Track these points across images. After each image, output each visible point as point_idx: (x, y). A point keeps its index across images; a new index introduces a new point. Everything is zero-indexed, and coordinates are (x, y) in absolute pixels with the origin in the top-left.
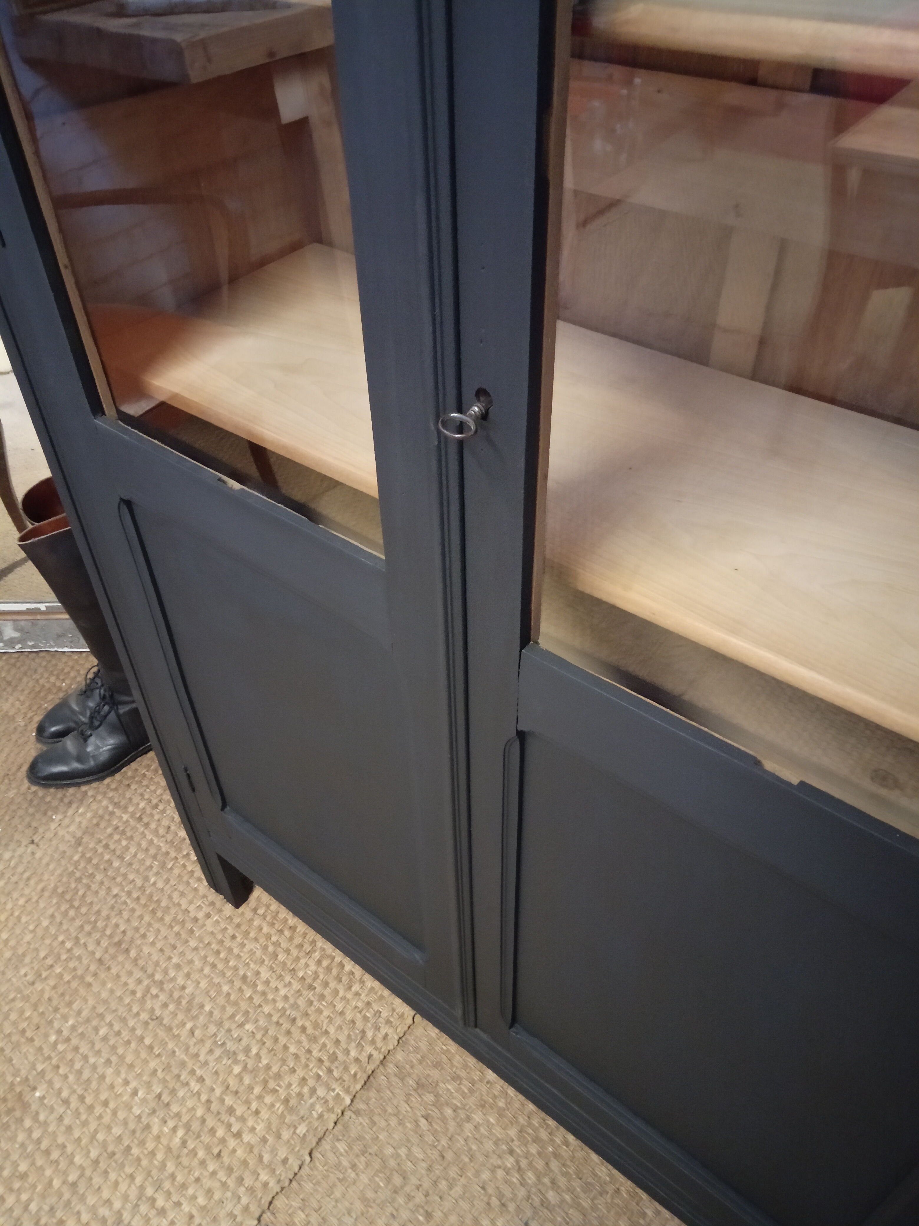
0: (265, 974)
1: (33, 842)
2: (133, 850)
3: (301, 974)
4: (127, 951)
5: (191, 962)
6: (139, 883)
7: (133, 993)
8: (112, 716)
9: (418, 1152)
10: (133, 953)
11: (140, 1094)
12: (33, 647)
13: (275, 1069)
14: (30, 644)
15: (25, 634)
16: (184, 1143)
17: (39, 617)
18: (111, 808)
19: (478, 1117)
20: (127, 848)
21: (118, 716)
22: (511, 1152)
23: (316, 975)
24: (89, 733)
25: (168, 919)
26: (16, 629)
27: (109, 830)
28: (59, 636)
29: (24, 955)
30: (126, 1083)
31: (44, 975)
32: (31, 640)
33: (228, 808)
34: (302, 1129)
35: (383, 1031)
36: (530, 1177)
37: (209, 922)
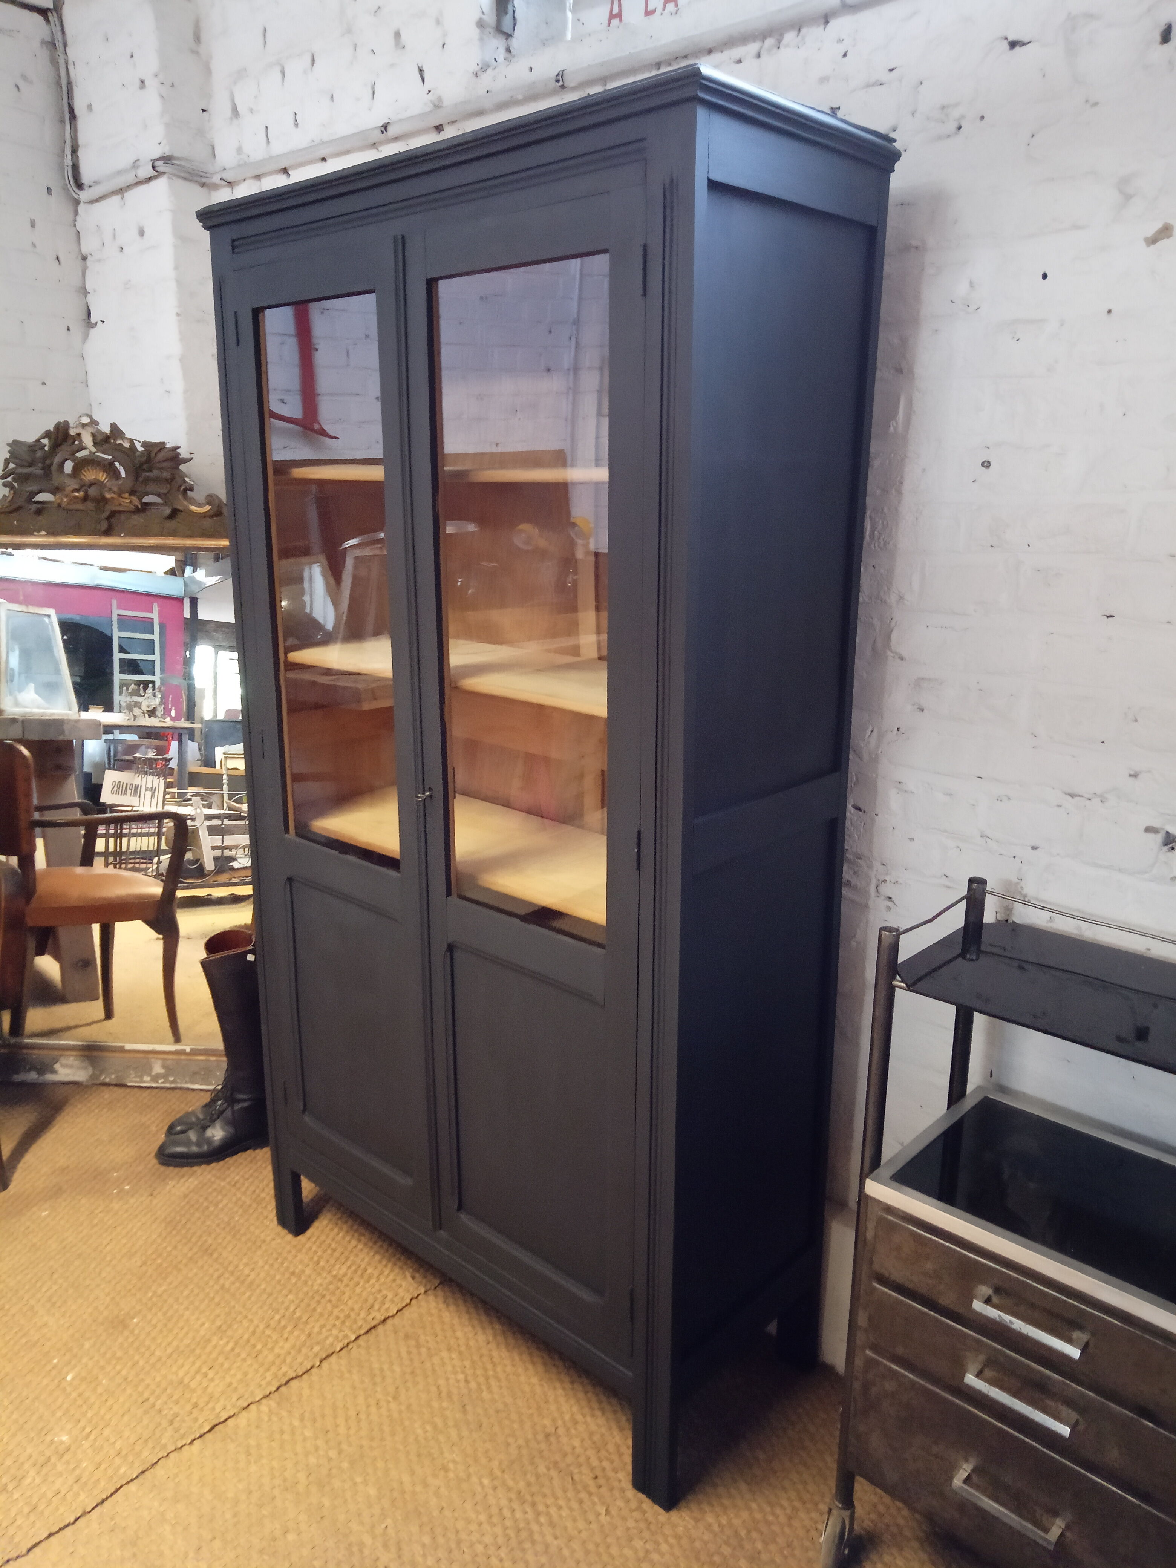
0: (308, 1271)
1: (152, 1195)
2: (225, 1202)
3: (334, 1273)
4: (211, 1254)
5: (256, 1263)
6: (226, 1219)
7: (212, 1276)
8: (228, 1113)
9: (397, 1369)
10: (215, 1255)
11: (206, 1325)
12: (172, 1082)
13: (304, 1319)
14: (171, 1079)
15: (169, 1070)
16: (233, 1349)
17: (183, 1057)
18: (213, 1179)
19: (445, 1354)
20: (221, 1201)
21: (233, 1113)
22: (463, 1372)
23: (345, 1274)
24: (208, 1124)
25: (244, 1239)
26: (163, 1066)
27: (210, 1190)
28: (195, 1073)
29: (136, 1252)
30: (198, 1319)
31: (149, 1263)
32: (172, 1076)
33: (307, 1113)
34: (316, 1349)
35: (387, 1305)
36: (473, 1385)
37: (273, 1243)
